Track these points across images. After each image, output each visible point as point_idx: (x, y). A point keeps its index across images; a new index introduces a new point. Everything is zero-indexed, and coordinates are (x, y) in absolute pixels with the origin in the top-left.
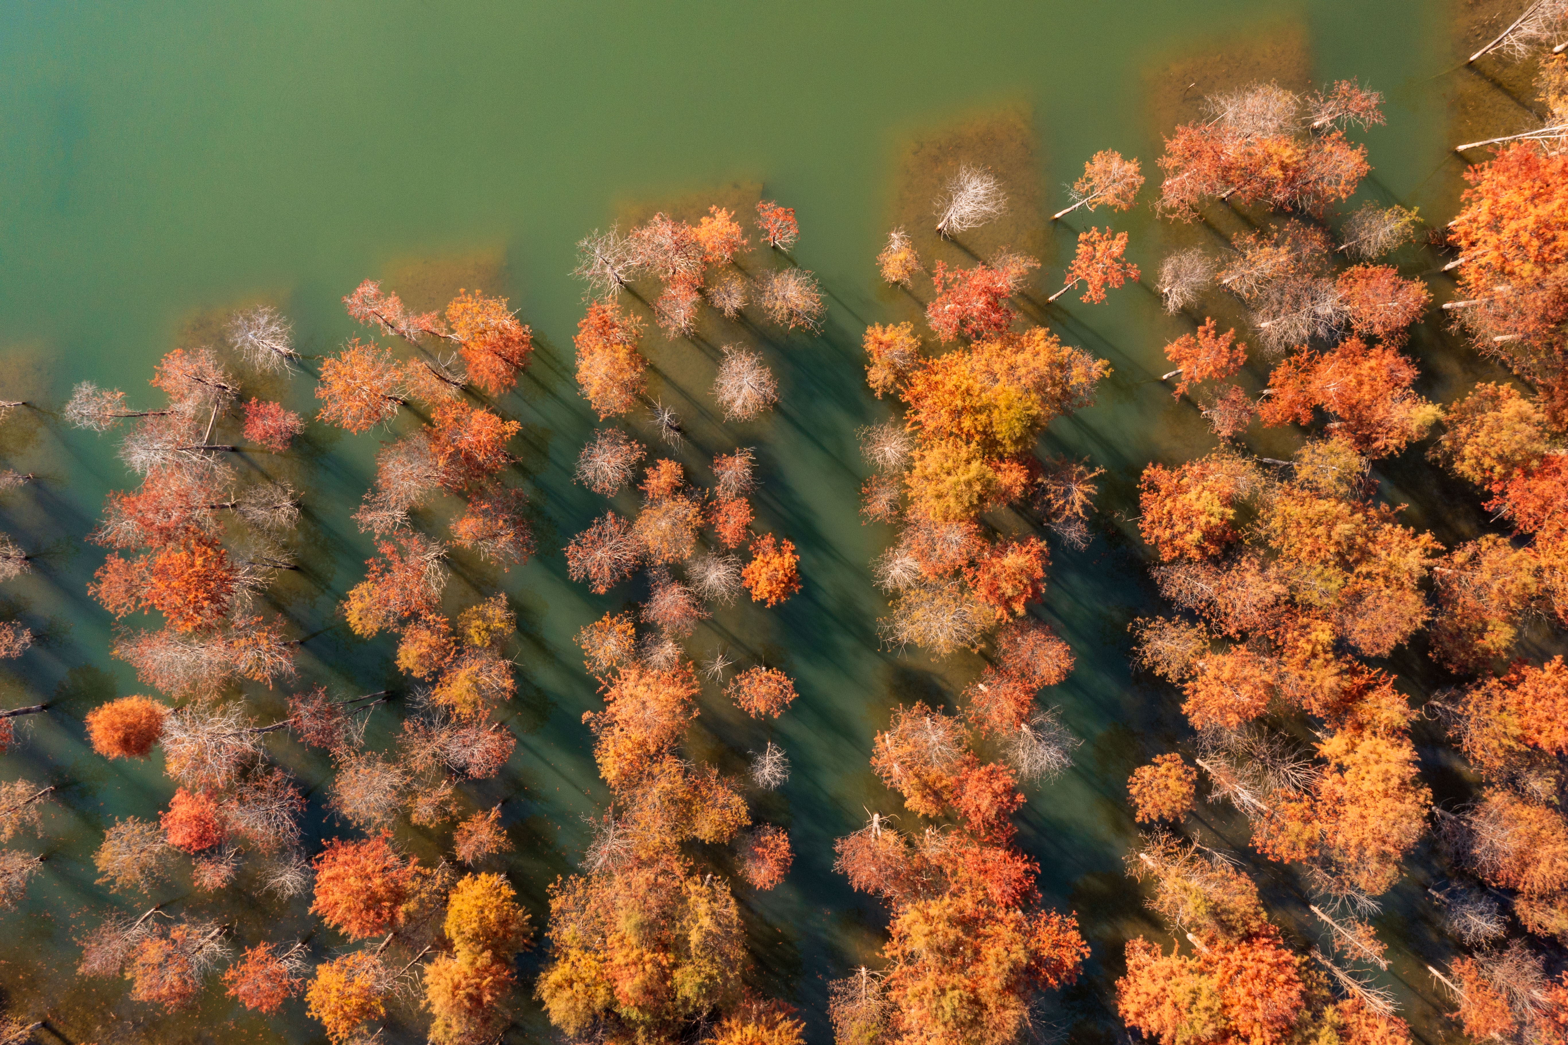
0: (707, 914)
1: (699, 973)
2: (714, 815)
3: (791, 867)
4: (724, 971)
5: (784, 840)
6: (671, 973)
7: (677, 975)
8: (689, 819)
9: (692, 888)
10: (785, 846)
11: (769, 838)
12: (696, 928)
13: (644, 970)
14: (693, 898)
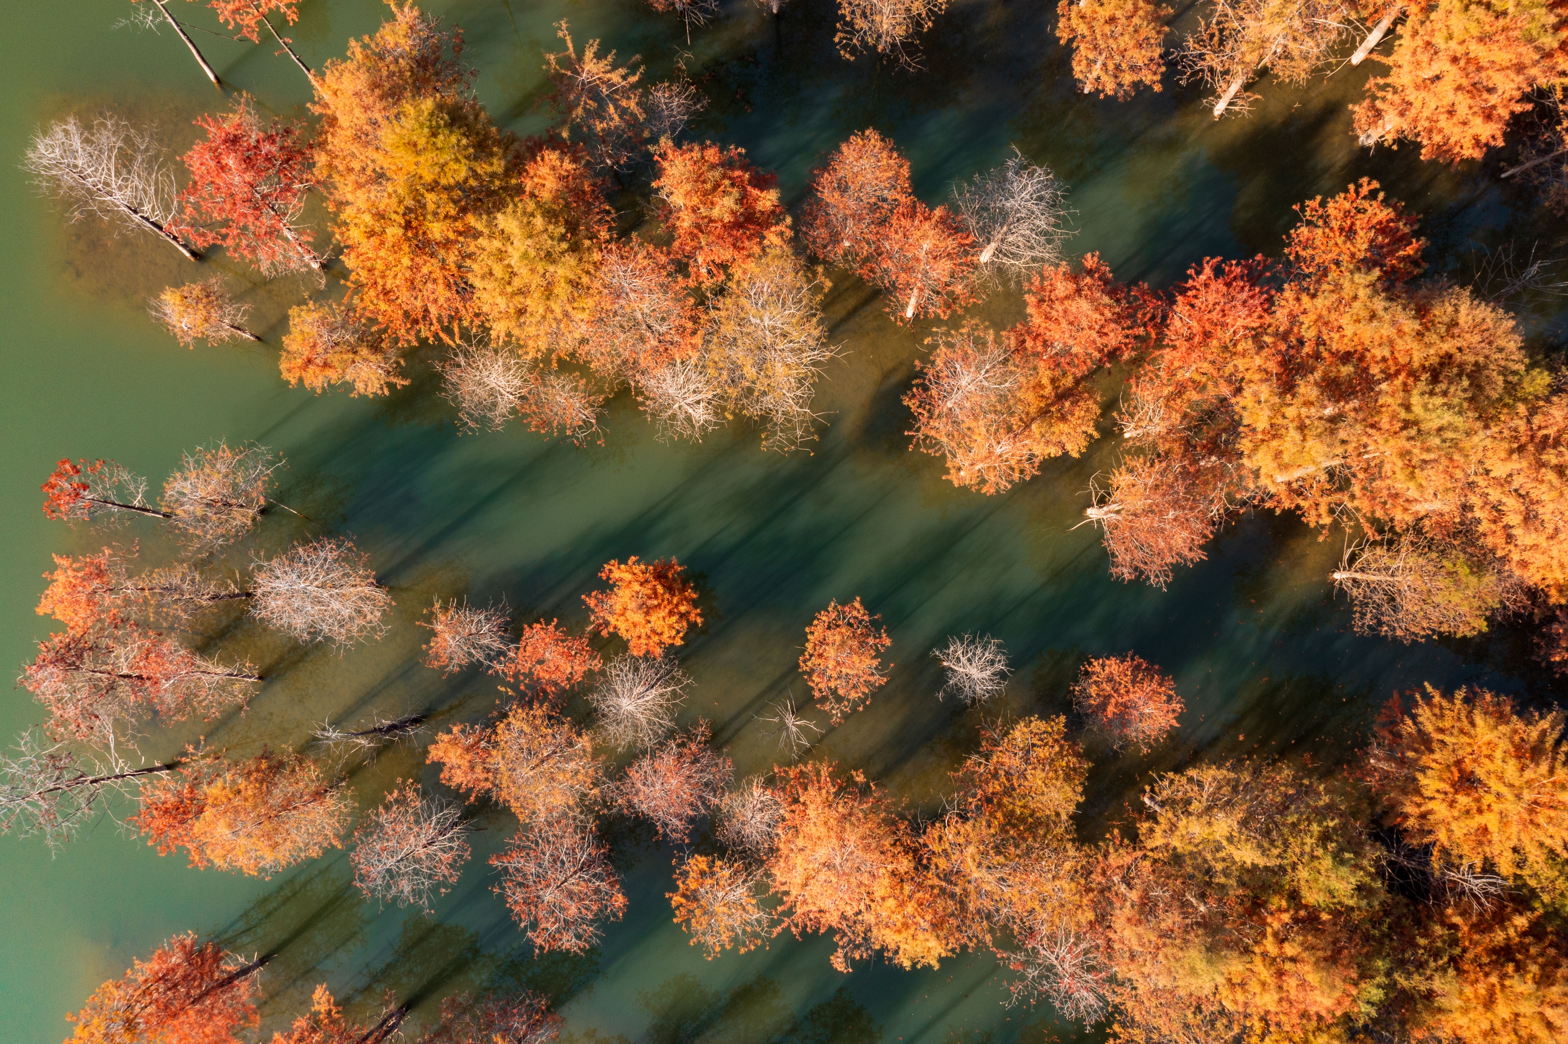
0: (1209, 824)
1: (1313, 857)
2: (1036, 778)
3: (1151, 662)
4: (1316, 810)
5: (1103, 666)
6: (1306, 907)
7: (1311, 897)
8: (1039, 823)
9: (1158, 840)
10: (1113, 666)
11: (1093, 690)
12: (1231, 849)
13: (1293, 960)
14: (1175, 842)
